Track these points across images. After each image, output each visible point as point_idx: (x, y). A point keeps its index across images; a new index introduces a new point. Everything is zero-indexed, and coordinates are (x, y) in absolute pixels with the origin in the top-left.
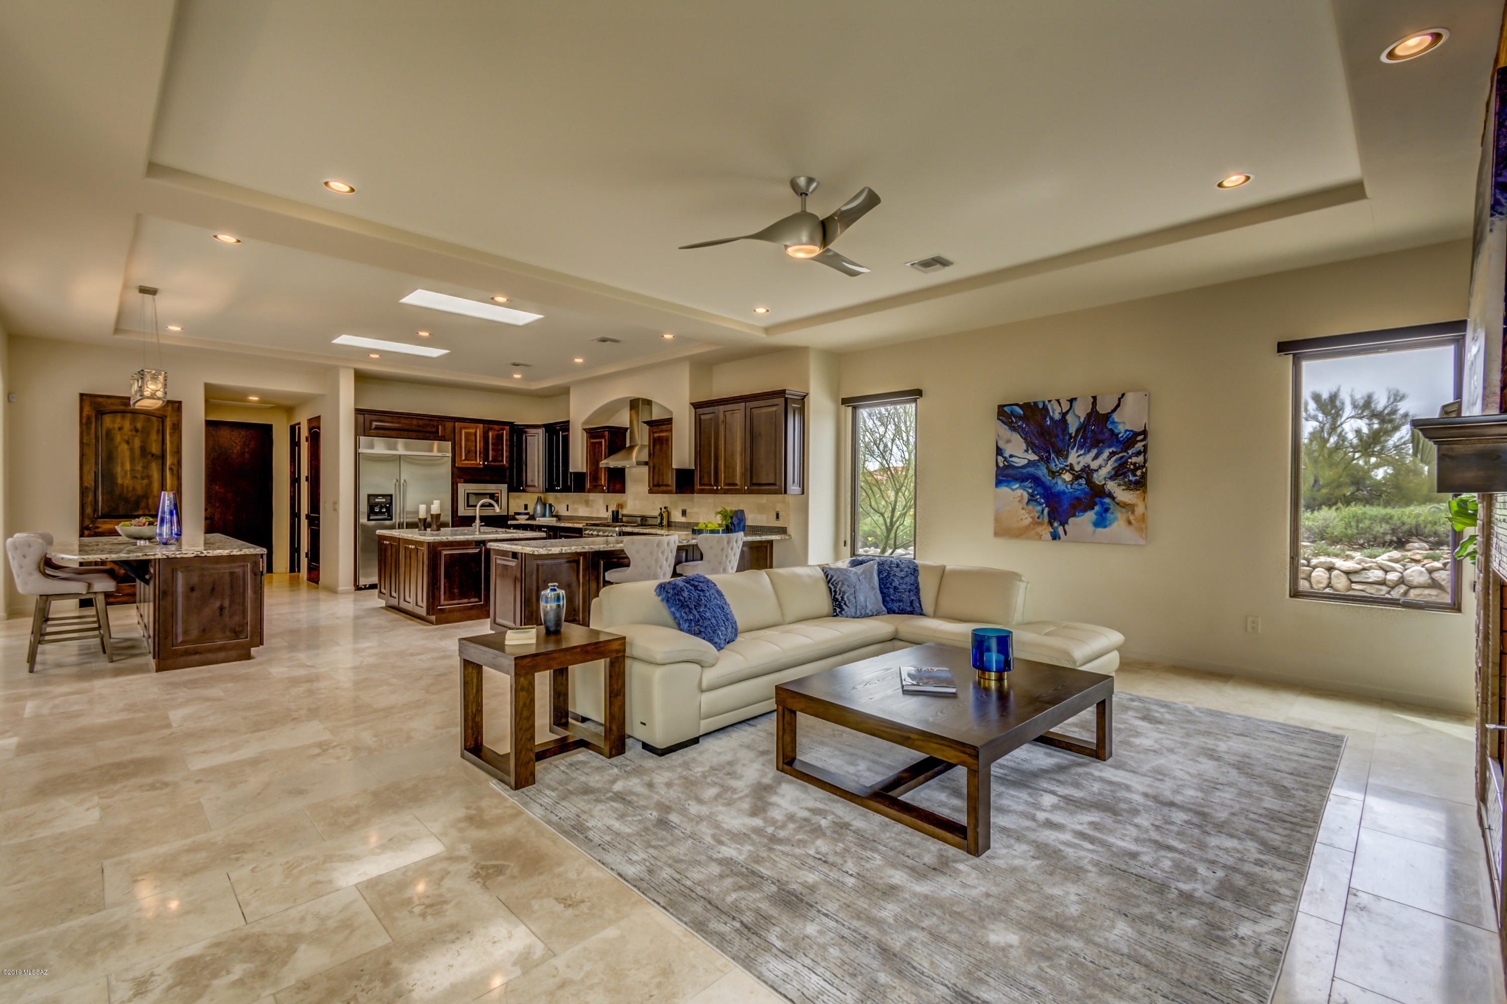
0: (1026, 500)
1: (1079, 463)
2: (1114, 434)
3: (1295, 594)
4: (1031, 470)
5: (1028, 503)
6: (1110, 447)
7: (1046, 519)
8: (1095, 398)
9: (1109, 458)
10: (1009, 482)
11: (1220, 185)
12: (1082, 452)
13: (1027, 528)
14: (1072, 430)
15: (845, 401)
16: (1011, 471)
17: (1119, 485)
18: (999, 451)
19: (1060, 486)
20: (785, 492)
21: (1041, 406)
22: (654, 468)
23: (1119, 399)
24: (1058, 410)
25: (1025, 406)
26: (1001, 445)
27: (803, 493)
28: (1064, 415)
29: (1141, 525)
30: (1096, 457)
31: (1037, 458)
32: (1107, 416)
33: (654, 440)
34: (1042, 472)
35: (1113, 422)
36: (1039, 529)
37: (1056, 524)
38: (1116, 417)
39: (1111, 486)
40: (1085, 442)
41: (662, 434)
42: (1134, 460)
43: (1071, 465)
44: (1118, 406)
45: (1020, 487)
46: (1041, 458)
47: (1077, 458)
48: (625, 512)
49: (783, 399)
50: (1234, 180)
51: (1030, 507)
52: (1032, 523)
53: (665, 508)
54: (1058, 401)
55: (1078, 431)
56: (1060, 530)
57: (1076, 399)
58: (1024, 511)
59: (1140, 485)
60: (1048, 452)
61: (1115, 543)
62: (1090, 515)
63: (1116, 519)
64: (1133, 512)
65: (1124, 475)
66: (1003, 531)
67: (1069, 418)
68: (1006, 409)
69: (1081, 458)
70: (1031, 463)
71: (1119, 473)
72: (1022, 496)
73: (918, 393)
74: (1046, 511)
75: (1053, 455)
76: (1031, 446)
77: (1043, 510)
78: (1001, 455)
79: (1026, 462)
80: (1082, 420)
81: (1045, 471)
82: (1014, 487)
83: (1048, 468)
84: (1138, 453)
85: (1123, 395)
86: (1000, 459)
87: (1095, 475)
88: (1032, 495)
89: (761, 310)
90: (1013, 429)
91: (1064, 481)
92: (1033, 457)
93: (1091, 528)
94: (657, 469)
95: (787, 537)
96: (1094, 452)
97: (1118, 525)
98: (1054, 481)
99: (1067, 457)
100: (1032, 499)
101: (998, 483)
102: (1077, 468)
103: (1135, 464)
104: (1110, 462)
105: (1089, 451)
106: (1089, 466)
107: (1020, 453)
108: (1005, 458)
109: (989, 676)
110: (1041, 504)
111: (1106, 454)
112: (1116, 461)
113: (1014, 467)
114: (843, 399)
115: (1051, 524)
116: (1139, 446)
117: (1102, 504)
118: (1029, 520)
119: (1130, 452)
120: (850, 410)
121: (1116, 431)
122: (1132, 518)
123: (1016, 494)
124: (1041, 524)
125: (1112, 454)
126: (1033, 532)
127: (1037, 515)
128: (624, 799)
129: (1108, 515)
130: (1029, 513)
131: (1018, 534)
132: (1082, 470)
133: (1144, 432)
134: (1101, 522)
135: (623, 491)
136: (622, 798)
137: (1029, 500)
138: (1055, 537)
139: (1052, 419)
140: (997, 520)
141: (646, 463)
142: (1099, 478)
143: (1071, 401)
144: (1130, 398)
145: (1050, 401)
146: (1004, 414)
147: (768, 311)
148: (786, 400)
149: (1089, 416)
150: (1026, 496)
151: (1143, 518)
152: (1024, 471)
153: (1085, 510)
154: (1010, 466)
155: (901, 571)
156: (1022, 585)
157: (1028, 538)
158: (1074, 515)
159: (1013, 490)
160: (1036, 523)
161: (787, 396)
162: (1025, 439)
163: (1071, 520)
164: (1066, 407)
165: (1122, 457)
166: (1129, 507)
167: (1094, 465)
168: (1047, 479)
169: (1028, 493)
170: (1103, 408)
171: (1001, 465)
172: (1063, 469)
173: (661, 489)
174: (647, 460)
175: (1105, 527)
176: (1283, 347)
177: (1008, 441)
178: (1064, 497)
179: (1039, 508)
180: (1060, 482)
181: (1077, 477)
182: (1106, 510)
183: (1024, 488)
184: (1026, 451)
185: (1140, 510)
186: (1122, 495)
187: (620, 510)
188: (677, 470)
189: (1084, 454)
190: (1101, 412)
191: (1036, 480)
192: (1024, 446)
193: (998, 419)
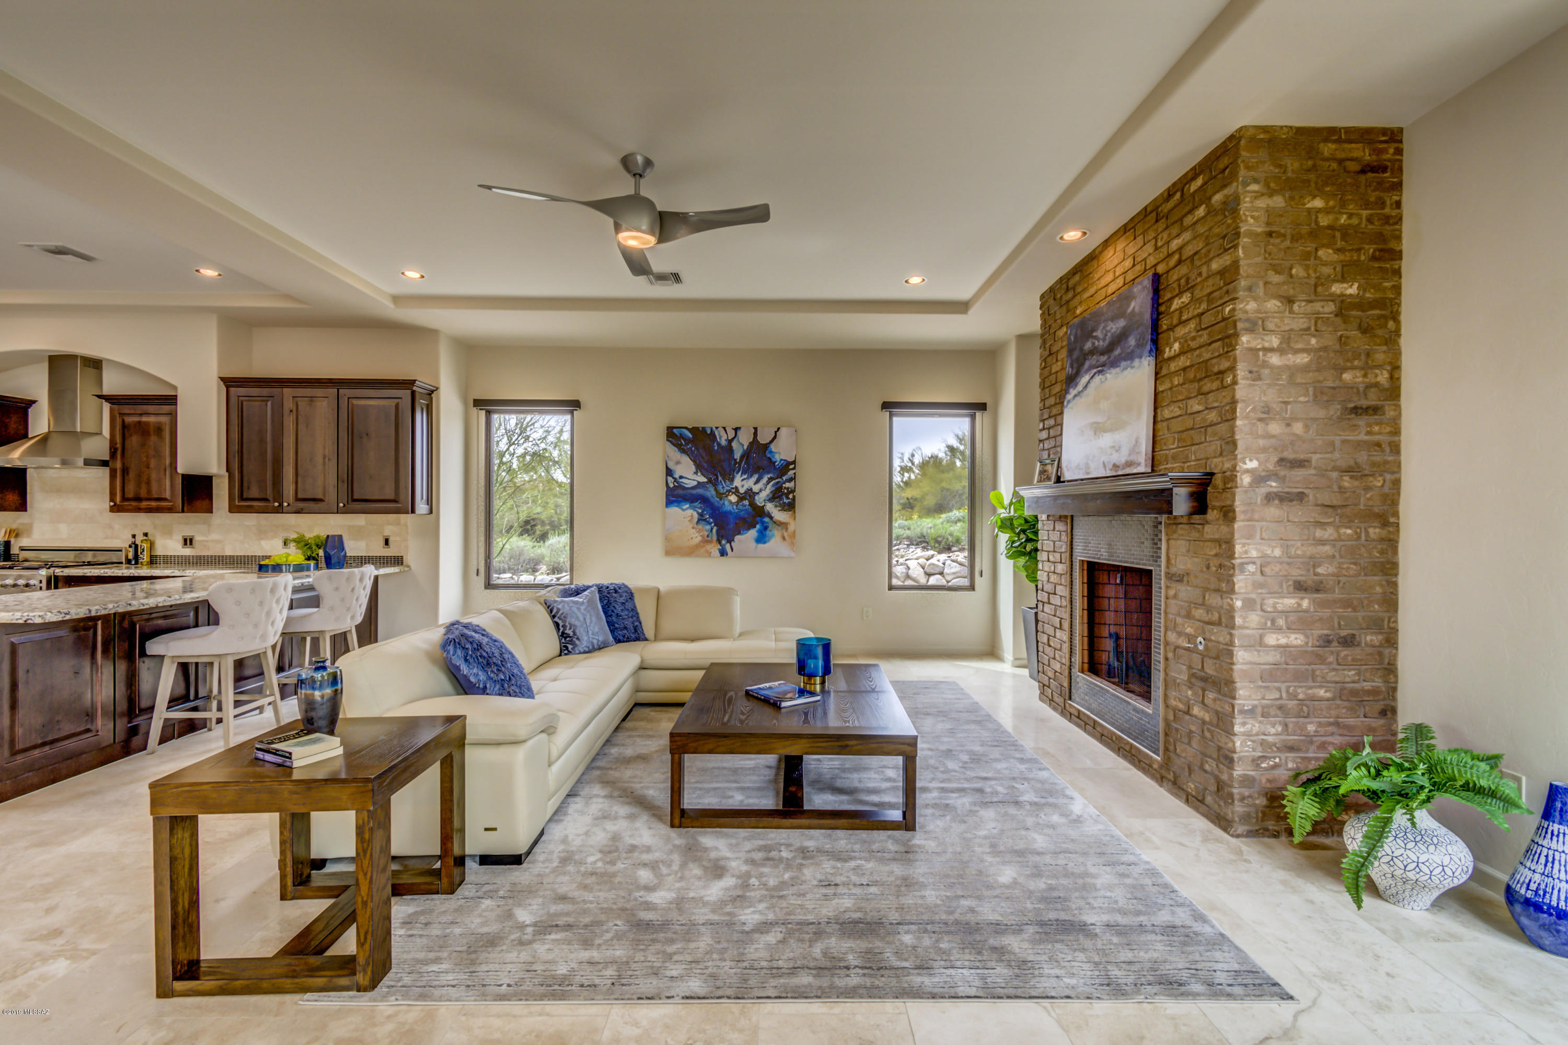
0: (696, 520)
1: (743, 486)
2: (771, 462)
3: (891, 588)
4: (700, 491)
5: (698, 523)
6: (768, 473)
7: (715, 537)
8: (756, 429)
9: (768, 483)
10: (679, 502)
11: (906, 282)
12: (745, 476)
13: (697, 546)
14: (737, 456)
15: (478, 403)
16: (680, 492)
17: (776, 506)
18: (669, 472)
19: (728, 507)
20: (413, 511)
21: (709, 432)
22: (125, 471)
23: (776, 432)
24: (724, 437)
25: (694, 430)
26: (671, 466)
27: (431, 512)
28: (730, 442)
29: (791, 539)
30: (757, 482)
31: (705, 480)
32: (766, 446)
33: (124, 426)
34: (711, 493)
35: (771, 452)
36: (709, 547)
37: (723, 542)
38: (773, 447)
39: (770, 507)
40: (748, 468)
41: (144, 419)
42: (787, 485)
43: (736, 488)
44: (775, 437)
45: (691, 507)
46: (710, 481)
47: (741, 482)
48: (25, 542)
49: (409, 392)
50: (915, 280)
51: (700, 526)
52: (701, 541)
53: (146, 535)
54: (724, 428)
55: (742, 457)
56: (728, 546)
57: (740, 428)
58: (694, 531)
59: (790, 507)
60: (716, 475)
61: (773, 557)
62: (753, 533)
63: (773, 535)
64: (787, 529)
65: (780, 497)
66: (673, 550)
67: (734, 444)
68: (675, 431)
69: (744, 482)
70: (700, 484)
71: (777, 495)
72: (692, 516)
73: (575, 404)
74: (715, 529)
75: (720, 478)
76: (699, 468)
77: (712, 529)
78: (671, 476)
79: (695, 483)
80: (745, 447)
81: (714, 493)
82: (685, 507)
83: (716, 490)
84: (790, 480)
85: (779, 429)
86: (670, 479)
87: (757, 498)
88: (701, 515)
89: (413, 275)
90: (683, 451)
91: (731, 502)
92: (703, 479)
93: (753, 544)
94: (132, 475)
95: (406, 569)
96: (756, 476)
97: (775, 542)
98: (721, 502)
99: (732, 480)
100: (701, 519)
101: (669, 503)
102: (742, 491)
103: (788, 489)
104: (769, 486)
105: (751, 476)
106: (751, 489)
107: (691, 476)
108: (675, 479)
109: (815, 681)
110: (710, 524)
111: (765, 479)
112: (773, 486)
113: (685, 488)
114: (475, 401)
115: (719, 542)
116: (791, 473)
117: (763, 523)
118: (700, 538)
119: (784, 478)
120: (483, 413)
121: (773, 460)
122: (786, 534)
123: (685, 515)
124: (711, 542)
125: (770, 479)
126: (703, 550)
127: (706, 533)
128: (557, 926)
129: (767, 532)
130: (699, 532)
131: (690, 552)
132: (746, 493)
133: (794, 462)
134: (761, 539)
135: (22, 506)
136: (552, 926)
137: (699, 520)
138: (723, 553)
139: (719, 444)
140: (667, 539)
141: (104, 463)
142: (760, 500)
143: (736, 430)
144: (783, 432)
145: (717, 428)
146: (673, 435)
147: (423, 277)
148: (413, 393)
149: (751, 444)
150: (696, 516)
151: (793, 535)
152: (694, 492)
153: (749, 529)
154: (680, 487)
155: (621, 596)
156: (738, 600)
157: (698, 556)
158: (739, 533)
159: (683, 510)
160: (706, 541)
161: (415, 388)
162: (694, 461)
163: (737, 538)
164: (731, 434)
165: (778, 483)
166: (783, 525)
167: (756, 488)
168: (715, 500)
169: (698, 513)
170: (763, 439)
171: (671, 485)
172: (729, 491)
173: (144, 504)
174: (107, 458)
175: (765, 543)
176: (886, 406)
177: (678, 463)
178: (731, 517)
179: (708, 527)
180: (726, 503)
181: (741, 498)
182: (766, 528)
183: (694, 508)
184: (696, 473)
185: (791, 528)
186: (779, 515)
187: (13, 540)
188: (183, 475)
189: (748, 478)
190: (762, 442)
191: (704, 500)
192: (693, 468)
193: (668, 440)
